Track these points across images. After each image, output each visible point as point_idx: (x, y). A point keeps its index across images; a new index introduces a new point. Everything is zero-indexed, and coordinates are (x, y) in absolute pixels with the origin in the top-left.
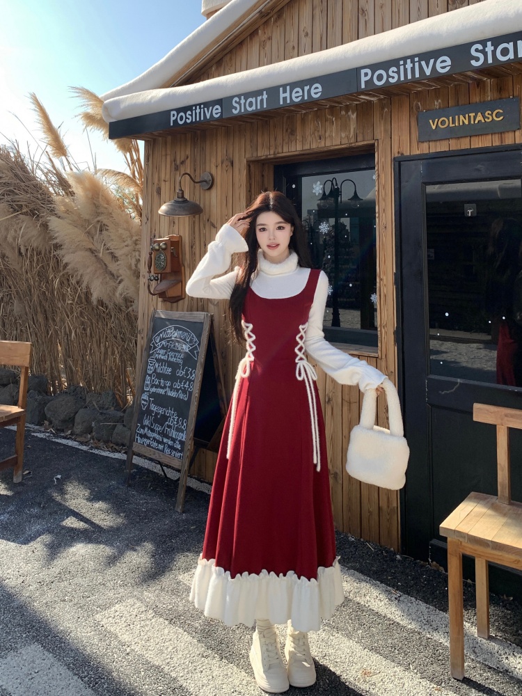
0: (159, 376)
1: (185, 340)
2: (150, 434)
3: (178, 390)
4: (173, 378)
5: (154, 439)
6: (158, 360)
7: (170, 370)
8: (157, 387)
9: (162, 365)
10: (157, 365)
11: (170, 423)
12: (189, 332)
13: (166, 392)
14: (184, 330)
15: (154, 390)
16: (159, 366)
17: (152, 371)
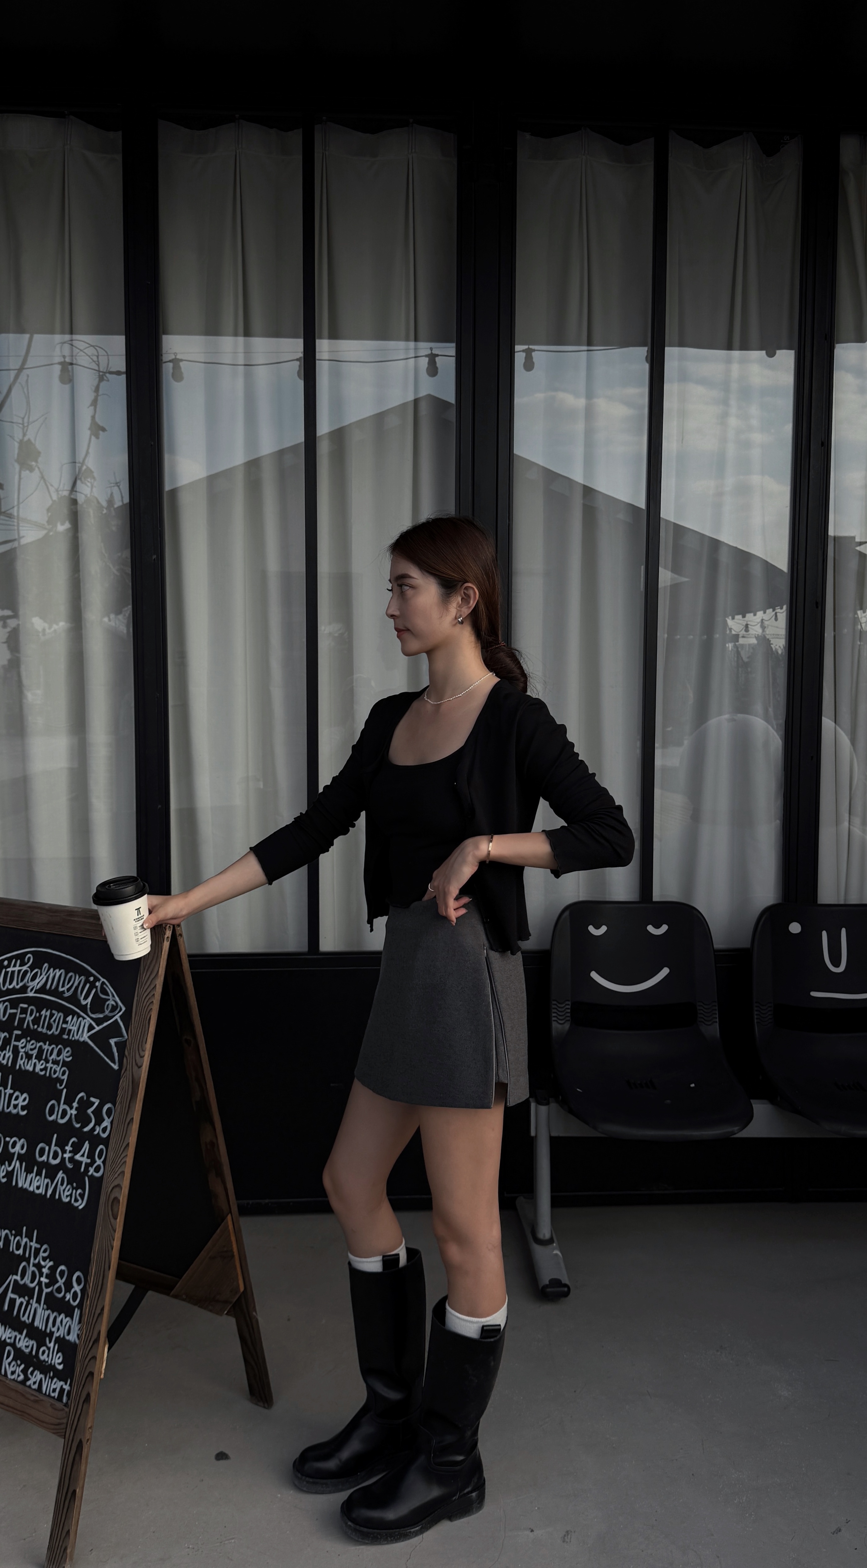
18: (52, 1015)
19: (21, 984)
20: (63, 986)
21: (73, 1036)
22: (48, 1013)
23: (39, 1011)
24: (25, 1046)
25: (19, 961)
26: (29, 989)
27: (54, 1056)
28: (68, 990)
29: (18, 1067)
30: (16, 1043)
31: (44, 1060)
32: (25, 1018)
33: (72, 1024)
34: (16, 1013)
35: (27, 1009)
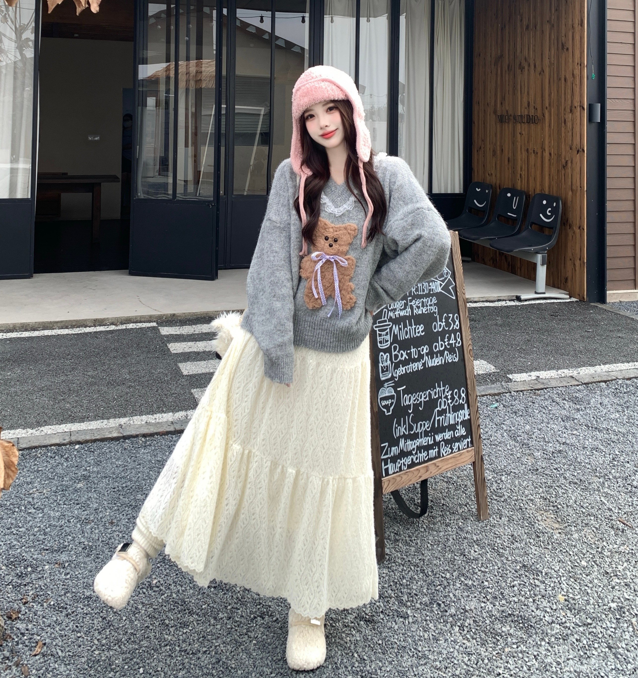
2: (410, 445)
3: (441, 353)
5: (420, 448)
7: (421, 328)
8: (405, 363)
9: (405, 326)
11: (443, 406)
13: (424, 364)
15: (402, 370)
16: (400, 329)
17: (389, 342)
18: (423, 285)
21: (435, 291)
24: (415, 303)
27: (429, 303)
29: (415, 314)
30: (410, 304)
31: (426, 306)
33: (433, 286)
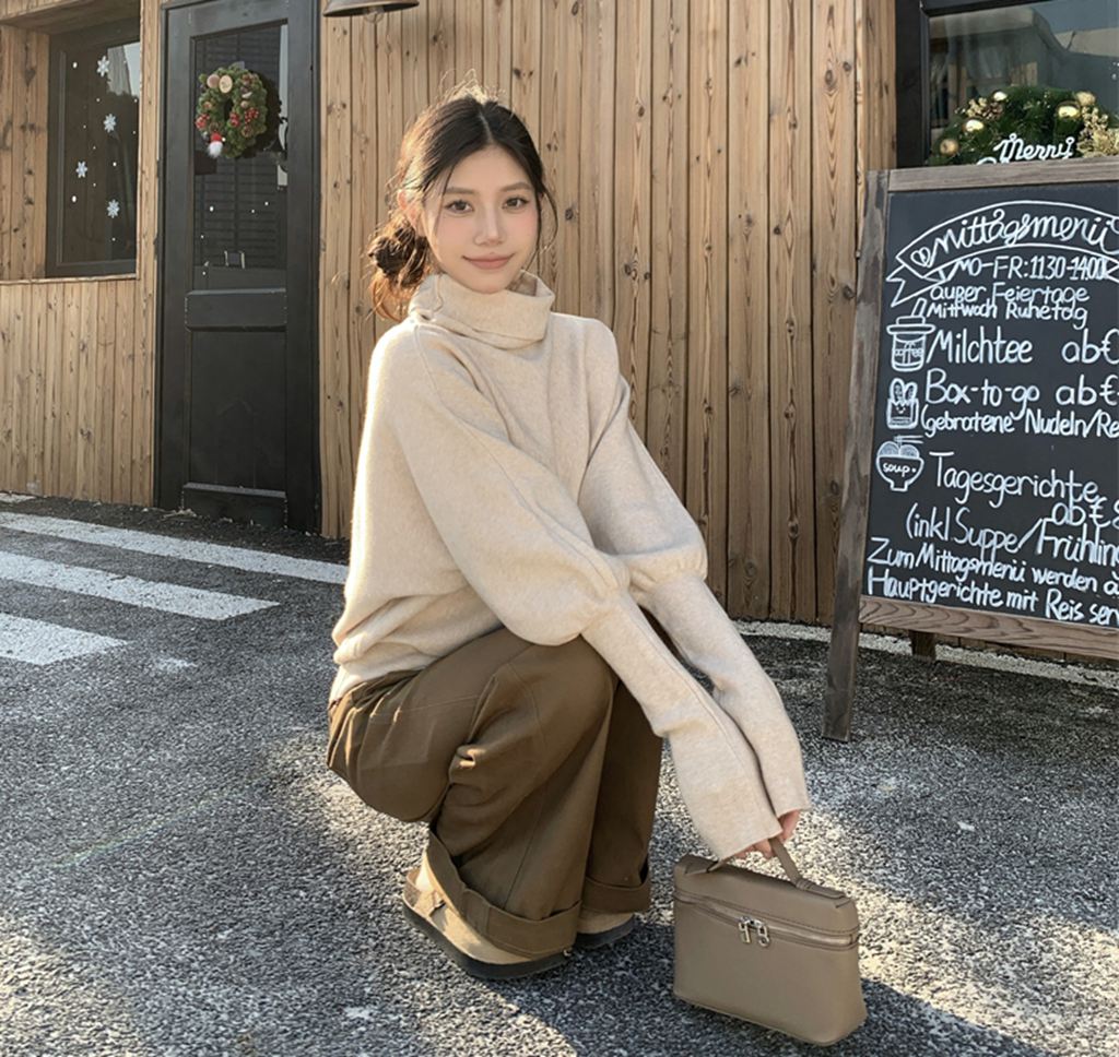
0: (966, 374)
1: (1077, 240)
2: (949, 562)
3: (1085, 413)
4: (1048, 371)
5: (979, 579)
6: (952, 324)
7: (1021, 348)
8: (959, 410)
9: (974, 336)
10: (945, 340)
11: (1068, 519)
12: (1091, 217)
13: (1018, 425)
14: (1060, 213)
15: (948, 422)
16: (956, 341)
17: (921, 363)
18: (1047, 261)
19: (992, 239)
20: (1058, 231)
21: (1086, 276)
22: (1042, 259)
23: (1027, 258)
24: (1015, 295)
25: (984, 219)
26: (1006, 242)
27: (1062, 298)
28: (1066, 234)
29: (1008, 317)
30: (999, 295)
31: (1048, 305)
32: (1008, 270)
33: (1082, 266)
34: (993, 267)
35: (1009, 260)
